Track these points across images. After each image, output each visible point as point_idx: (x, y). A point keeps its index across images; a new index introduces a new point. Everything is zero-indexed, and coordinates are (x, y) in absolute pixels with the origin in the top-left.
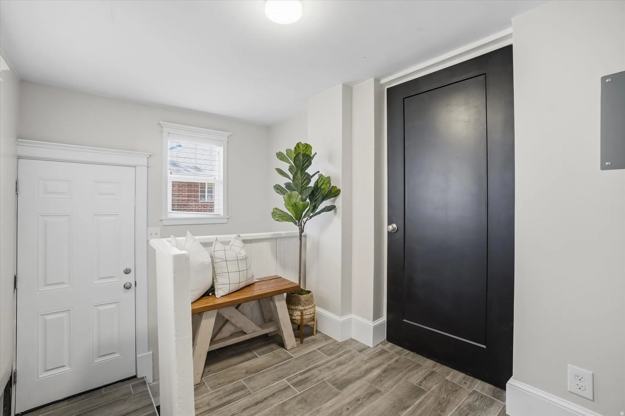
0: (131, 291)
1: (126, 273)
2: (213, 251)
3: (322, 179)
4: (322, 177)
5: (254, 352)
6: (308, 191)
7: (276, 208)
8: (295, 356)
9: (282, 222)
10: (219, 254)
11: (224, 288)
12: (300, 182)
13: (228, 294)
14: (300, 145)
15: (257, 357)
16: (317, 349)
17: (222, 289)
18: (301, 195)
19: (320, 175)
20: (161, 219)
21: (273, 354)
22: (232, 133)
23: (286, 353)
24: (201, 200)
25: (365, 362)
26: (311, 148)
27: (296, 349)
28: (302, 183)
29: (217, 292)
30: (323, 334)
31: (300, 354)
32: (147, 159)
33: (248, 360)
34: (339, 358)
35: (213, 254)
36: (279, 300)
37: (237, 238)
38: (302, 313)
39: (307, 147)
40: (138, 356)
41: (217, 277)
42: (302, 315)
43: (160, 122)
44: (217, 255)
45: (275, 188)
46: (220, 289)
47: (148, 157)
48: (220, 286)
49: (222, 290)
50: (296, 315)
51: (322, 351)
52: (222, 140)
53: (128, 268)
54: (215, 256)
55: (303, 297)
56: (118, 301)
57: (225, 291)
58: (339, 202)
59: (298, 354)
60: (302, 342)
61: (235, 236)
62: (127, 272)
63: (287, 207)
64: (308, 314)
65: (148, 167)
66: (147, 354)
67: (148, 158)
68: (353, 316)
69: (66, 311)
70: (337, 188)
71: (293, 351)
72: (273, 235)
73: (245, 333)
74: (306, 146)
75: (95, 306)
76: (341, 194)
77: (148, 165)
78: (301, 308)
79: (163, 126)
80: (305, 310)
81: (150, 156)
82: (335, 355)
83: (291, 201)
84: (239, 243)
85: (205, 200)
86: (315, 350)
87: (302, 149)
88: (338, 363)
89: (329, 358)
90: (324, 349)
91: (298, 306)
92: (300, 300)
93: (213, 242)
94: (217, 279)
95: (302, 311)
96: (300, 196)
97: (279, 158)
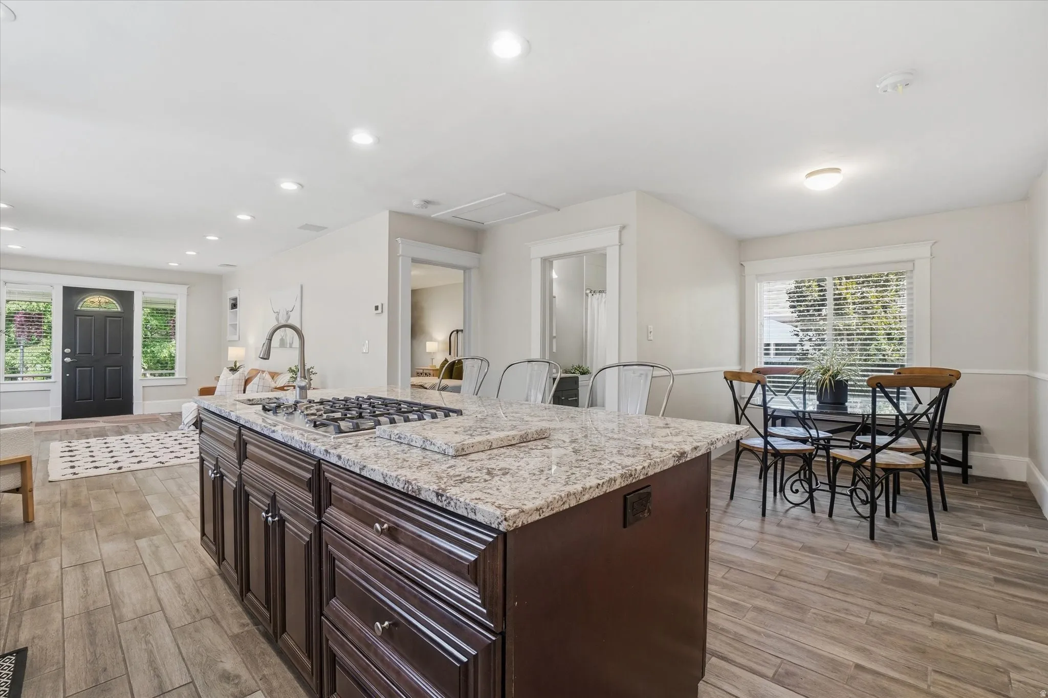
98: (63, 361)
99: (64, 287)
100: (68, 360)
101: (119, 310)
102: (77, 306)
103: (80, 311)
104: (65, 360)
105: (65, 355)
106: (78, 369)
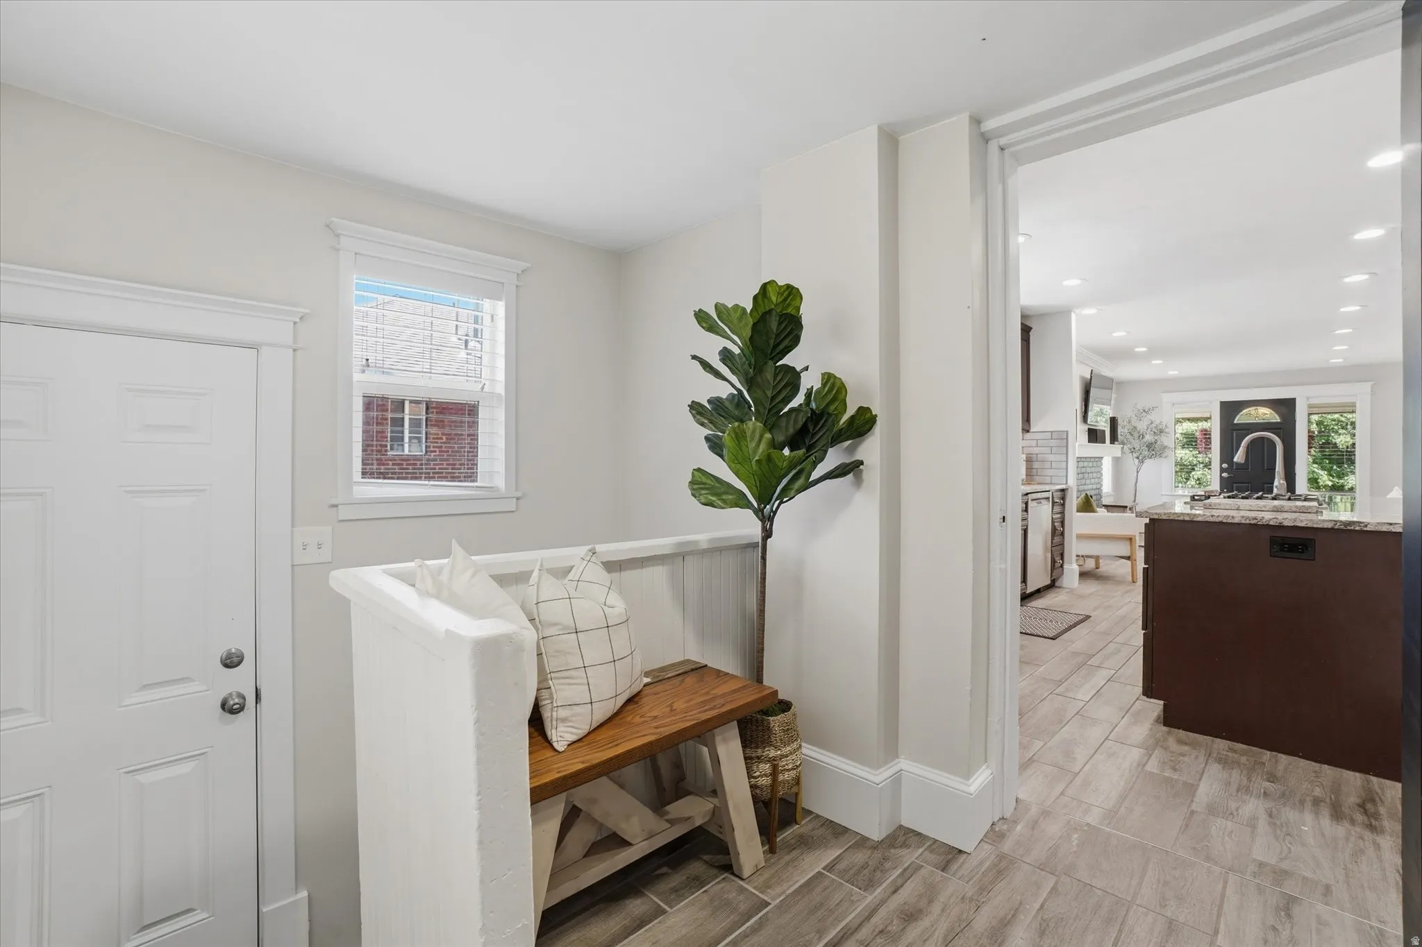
0: (244, 720)
1: (227, 666)
2: (535, 602)
3: (833, 385)
4: (831, 381)
5: (652, 897)
6: (796, 422)
7: (699, 470)
8: (774, 898)
9: (723, 508)
10: (555, 612)
11: (574, 719)
12: (769, 393)
13: (589, 733)
14: (769, 288)
15: (664, 912)
16: (824, 869)
17: (571, 721)
18: (770, 431)
19: (826, 377)
20: (334, 502)
21: (706, 898)
22: (529, 265)
23: (742, 890)
24: (392, 449)
25: (973, 904)
26: (798, 300)
27: (767, 875)
28: (773, 398)
29: (554, 731)
30: (818, 816)
31: (784, 892)
32: (292, 325)
33: (640, 927)
34: (895, 895)
35: (535, 611)
36: (725, 740)
37: (588, 558)
38: (775, 767)
39: (790, 294)
40: (264, 909)
41: (550, 682)
42: (775, 772)
43: (333, 219)
44: (548, 612)
45: (694, 412)
46: (564, 720)
47: (298, 320)
48: (562, 713)
49: (571, 724)
50: (758, 774)
51: (842, 874)
52: (503, 283)
53: (233, 651)
54: (542, 618)
55: (776, 722)
56: (202, 751)
57: (579, 726)
58: (870, 450)
59: (778, 890)
60: (772, 850)
61: (583, 550)
62: (231, 662)
63: (733, 465)
64: (790, 767)
65: (294, 350)
66: (291, 899)
67: (295, 323)
68: (903, 764)
69: (28, 798)
70: (871, 412)
71: (760, 880)
72: (680, 544)
73: (625, 843)
74: (787, 293)
75: (129, 772)
76: (878, 429)
77: (295, 341)
78: (772, 753)
79: (339, 232)
80: (782, 756)
81: (301, 318)
82: (884, 885)
83: (744, 448)
84: (596, 573)
85: (403, 451)
86: (819, 872)
87: (775, 303)
88: (902, 912)
89: (870, 898)
90: (841, 866)
91: (765, 747)
92: (769, 729)
93: (532, 572)
94: (552, 687)
95: (774, 762)
96: (768, 436)
97: (703, 327)
98: (1221, 475)
99: (1221, 402)
100: (1225, 475)
101: (1279, 420)
102: (1234, 420)
103: (1236, 424)
104: (1223, 475)
105: (1222, 470)
106: (1235, 485)
